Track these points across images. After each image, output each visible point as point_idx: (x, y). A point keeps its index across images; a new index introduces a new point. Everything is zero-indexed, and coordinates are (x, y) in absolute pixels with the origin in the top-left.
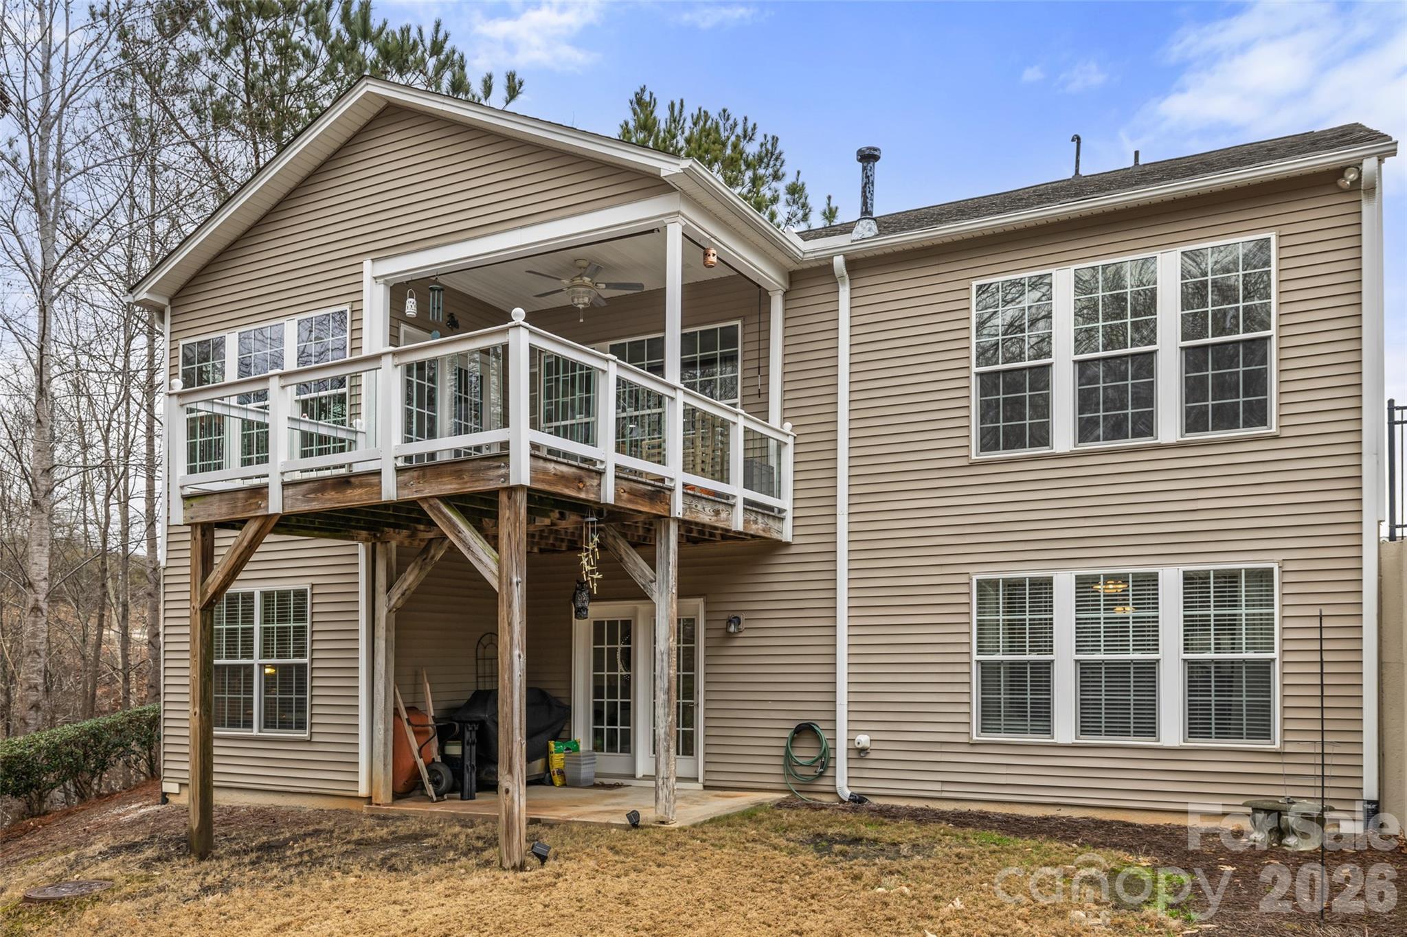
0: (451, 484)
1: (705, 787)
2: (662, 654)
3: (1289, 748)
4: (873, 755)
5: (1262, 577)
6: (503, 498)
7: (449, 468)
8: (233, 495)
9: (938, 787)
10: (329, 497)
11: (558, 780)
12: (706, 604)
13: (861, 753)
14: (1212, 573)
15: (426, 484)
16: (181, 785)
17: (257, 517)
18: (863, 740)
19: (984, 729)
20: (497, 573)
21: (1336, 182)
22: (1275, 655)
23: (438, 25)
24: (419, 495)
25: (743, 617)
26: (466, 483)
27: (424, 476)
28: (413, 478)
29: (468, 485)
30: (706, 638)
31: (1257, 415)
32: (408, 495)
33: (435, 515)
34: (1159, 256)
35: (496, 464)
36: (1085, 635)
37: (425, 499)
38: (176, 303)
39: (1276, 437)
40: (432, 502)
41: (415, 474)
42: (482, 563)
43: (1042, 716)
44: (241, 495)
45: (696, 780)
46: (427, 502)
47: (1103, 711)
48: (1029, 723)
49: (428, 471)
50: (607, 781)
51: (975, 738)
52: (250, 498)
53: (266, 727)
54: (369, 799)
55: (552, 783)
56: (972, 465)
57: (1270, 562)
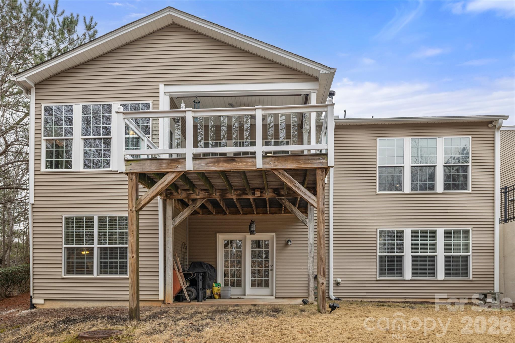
0: (293, 164)
1: (276, 298)
2: (311, 244)
3: (474, 279)
4: (341, 285)
5: (466, 232)
6: (319, 172)
7: (292, 158)
8: (160, 161)
9: (365, 294)
10: (221, 165)
11: (217, 297)
12: (276, 235)
13: (337, 284)
14: (452, 231)
15: (279, 164)
16: (45, 300)
17: (174, 172)
18: (339, 280)
19: (380, 276)
20: (316, 200)
21: (488, 125)
22: (470, 254)
23: (92, 19)
24: (273, 168)
25: (292, 240)
26: (302, 164)
27: (278, 160)
28: (272, 160)
29: (303, 165)
30: (277, 247)
31: (465, 186)
32: (268, 167)
33: (282, 176)
34: (437, 138)
35: (319, 158)
36: (415, 248)
37: (276, 170)
38: (38, 87)
39: (470, 193)
40: (280, 171)
41: (273, 159)
42: (308, 196)
43: (400, 272)
44: (164, 161)
45: (273, 295)
46: (277, 171)
47: (419, 270)
48: (395, 274)
49: (280, 158)
50: (233, 297)
51: (378, 279)
52: (171, 163)
53: (100, 274)
54: (163, 302)
55: (214, 298)
56: (377, 195)
57: (470, 228)
